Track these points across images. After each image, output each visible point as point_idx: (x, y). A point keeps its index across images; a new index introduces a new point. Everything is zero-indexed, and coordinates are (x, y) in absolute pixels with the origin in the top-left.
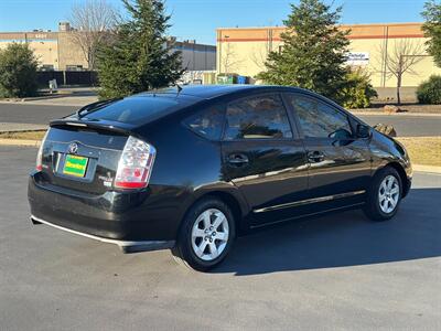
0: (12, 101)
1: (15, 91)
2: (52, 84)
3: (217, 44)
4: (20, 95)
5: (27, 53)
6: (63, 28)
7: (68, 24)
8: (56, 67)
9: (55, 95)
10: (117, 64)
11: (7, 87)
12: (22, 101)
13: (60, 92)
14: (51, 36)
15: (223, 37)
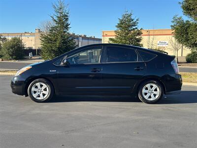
0: (12, 61)
1: (14, 57)
2: (30, 54)
3: (102, 38)
4: (16, 59)
5: (20, 41)
6: (37, 31)
7: (39, 30)
8: (34, 48)
9: (31, 59)
10: (49, 43)
11: (11, 55)
12: (17, 61)
13: (33, 58)
14: (32, 34)
15: (105, 35)
